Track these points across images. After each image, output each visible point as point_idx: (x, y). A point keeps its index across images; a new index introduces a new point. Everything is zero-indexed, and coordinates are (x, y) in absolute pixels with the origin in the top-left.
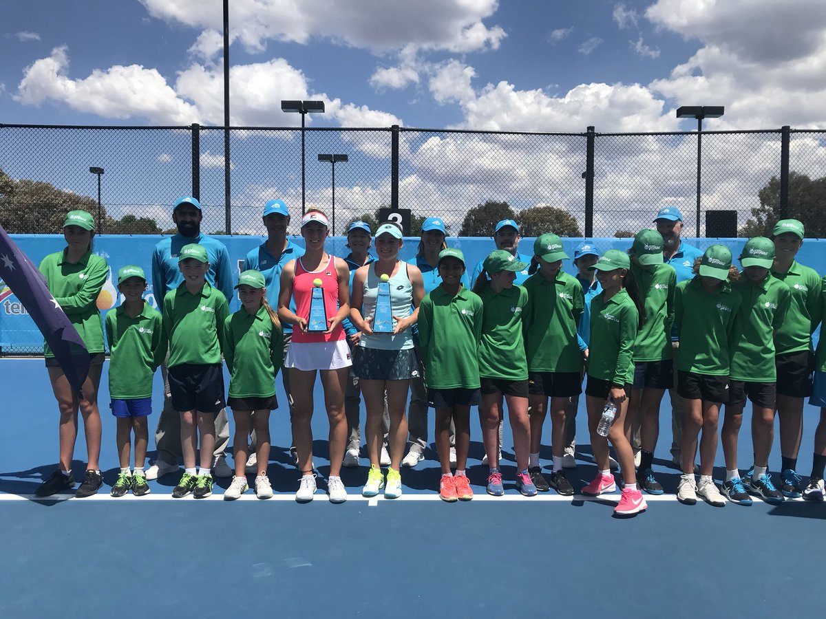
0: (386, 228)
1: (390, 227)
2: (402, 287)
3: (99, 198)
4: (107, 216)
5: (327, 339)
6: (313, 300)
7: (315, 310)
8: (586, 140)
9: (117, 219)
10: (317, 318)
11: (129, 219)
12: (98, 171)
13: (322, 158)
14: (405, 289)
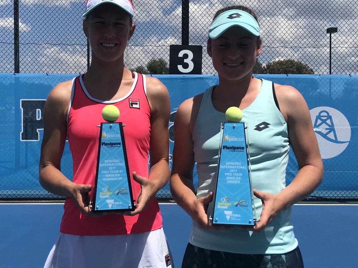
0: (231, 17)
1: (238, 15)
2: (266, 125)
5: (129, 227)
6: (103, 148)
7: (107, 168)
10: (111, 186)
14: (274, 129)
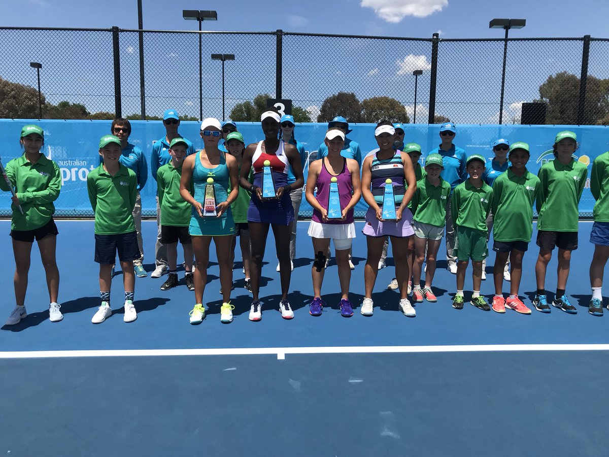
3: (39, 86)
4: (46, 101)
8: (432, 44)
9: (54, 104)
11: (65, 105)
12: (38, 66)
13: (215, 57)
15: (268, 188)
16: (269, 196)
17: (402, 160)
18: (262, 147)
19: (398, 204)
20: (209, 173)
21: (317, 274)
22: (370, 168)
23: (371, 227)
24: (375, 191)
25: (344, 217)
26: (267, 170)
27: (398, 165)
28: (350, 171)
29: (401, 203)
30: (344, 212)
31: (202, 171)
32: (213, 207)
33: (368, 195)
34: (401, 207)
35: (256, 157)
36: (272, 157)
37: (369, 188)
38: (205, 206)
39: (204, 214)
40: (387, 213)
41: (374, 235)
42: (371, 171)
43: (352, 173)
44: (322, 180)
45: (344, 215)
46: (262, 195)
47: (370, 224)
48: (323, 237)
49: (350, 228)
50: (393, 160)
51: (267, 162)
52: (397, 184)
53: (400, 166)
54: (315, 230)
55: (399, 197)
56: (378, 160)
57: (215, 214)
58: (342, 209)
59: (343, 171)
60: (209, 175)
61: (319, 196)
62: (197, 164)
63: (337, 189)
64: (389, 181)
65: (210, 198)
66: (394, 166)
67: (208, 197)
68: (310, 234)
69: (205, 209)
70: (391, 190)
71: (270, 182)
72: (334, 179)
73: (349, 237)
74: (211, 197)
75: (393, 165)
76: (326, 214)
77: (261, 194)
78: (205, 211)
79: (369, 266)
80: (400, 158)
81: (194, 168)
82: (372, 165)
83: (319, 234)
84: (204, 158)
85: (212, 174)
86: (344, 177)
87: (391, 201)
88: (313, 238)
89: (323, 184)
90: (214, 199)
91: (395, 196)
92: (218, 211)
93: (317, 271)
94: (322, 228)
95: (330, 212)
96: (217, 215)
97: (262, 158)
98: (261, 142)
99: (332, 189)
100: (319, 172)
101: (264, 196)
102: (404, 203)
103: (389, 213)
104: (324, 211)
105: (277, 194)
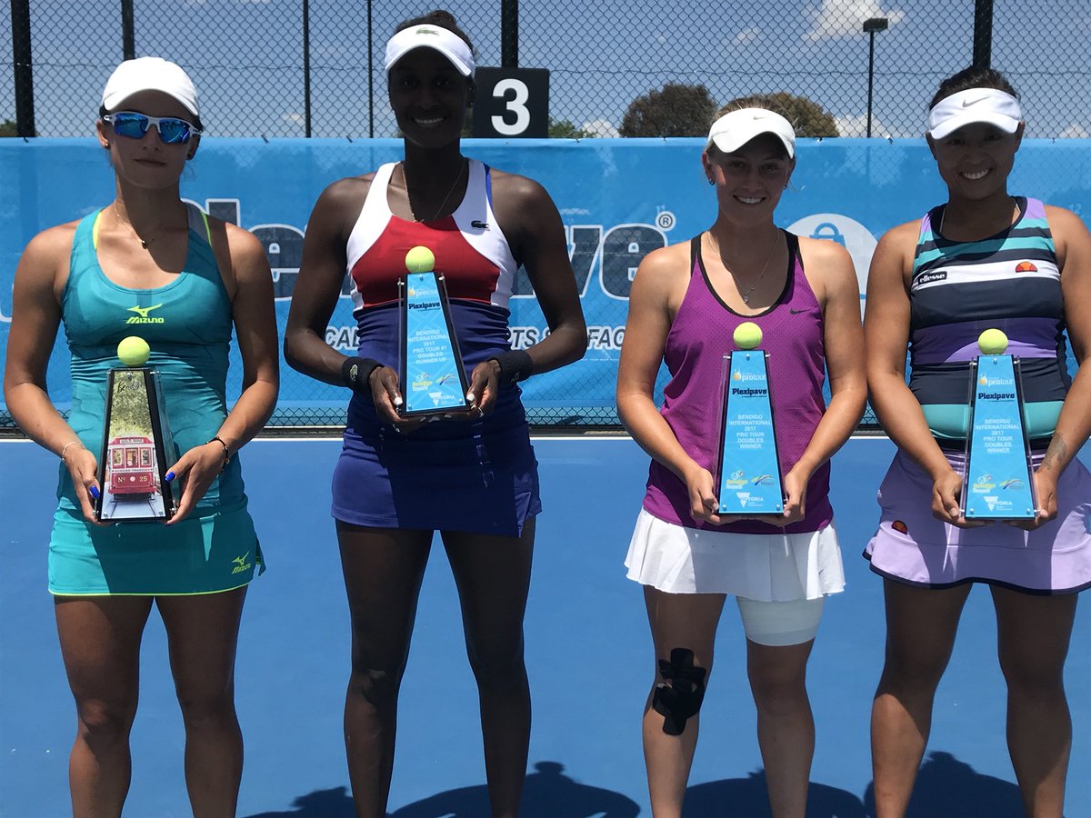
15: (430, 370)
16: (436, 405)
17: (1053, 244)
18: (390, 193)
19: (1037, 443)
20: (136, 309)
21: (667, 745)
22: (907, 281)
23: (907, 538)
24: (928, 381)
25: (794, 509)
26: (422, 290)
27: (1039, 264)
28: (817, 293)
29: (1049, 439)
30: (796, 482)
31: (105, 304)
32: (149, 476)
33: (897, 398)
34: (1054, 457)
35: (364, 235)
36: (440, 235)
37: (897, 369)
38: (110, 471)
39: (107, 512)
40: (988, 488)
41: (922, 575)
42: (910, 293)
43: (826, 301)
44: (689, 335)
45: (794, 499)
46: (403, 406)
47: (900, 526)
48: (690, 589)
49: (820, 548)
50: (1010, 244)
51: (420, 256)
52: (1030, 351)
53: (1045, 270)
54: (657, 555)
55: (1042, 413)
56: (939, 243)
57: (157, 507)
58: (784, 467)
59: (785, 297)
60: (132, 320)
61: (675, 403)
62: (77, 271)
63: (759, 379)
64: (993, 337)
65: (132, 435)
66: (1019, 269)
67: (119, 430)
68: (637, 570)
69: (107, 485)
70: (1009, 384)
71: (439, 343)
72: (748, 332)
73: (813, 592)
74: (137, 431)
75: (1015, 263)
76: (709, 495)
77: (398, 401)
78: (107, 497)
79: (892, 704)
80: (1045, 234)
81: (68, 287)
82: (912, 263)
83: (674, 575)
84: (110, 243)
85: (150, 315)
86: (794, 319)
87: (1007, 433)
88: (650, 592)
89: (696, 354)
90: (151, 437)
91: (1027, 406)
92: (170, 491)
93: (668, 729)
94: (689, 550)
95: (728, 484)
96: (169, 515)
97: (393, 242)
98: (386, 171)
99: (739, 377)
100: (679, 298)
101: (412, 406)
102: (1066, 438)
103: (1002, 492)
104: (699, 478)
105: (471, 397)
